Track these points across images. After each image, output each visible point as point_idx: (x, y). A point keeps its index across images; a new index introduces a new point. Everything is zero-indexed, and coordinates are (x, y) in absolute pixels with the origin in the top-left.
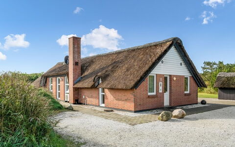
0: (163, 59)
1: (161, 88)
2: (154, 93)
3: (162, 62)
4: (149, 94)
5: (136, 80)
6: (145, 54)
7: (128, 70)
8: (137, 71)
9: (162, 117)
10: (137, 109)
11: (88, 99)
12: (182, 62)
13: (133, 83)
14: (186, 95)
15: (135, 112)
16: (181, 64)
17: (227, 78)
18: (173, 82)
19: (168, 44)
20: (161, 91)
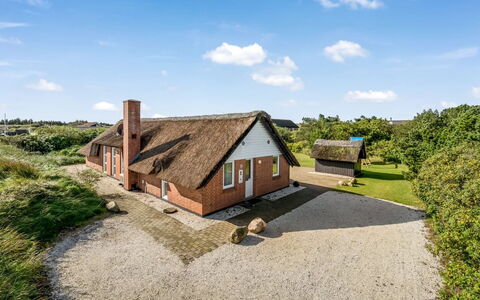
0: (244, 140)
1: (241, 177)
2: (232, 185)
3: (244, 144)
4: (225, 187)
5: (204, 175)
6: (223, 131)
7: (198, 155)
8: (209, 159)
9: (233, 238)
10: (207, 212)
11: (148, 185)
12: (269, 139)
13: (200, 181)
14: (274, 178)
15: (204, 216)
16: (268, 142)
17: (326, 147)
18: (257, 166)
19: (252, 120)
20: (240, 181)
